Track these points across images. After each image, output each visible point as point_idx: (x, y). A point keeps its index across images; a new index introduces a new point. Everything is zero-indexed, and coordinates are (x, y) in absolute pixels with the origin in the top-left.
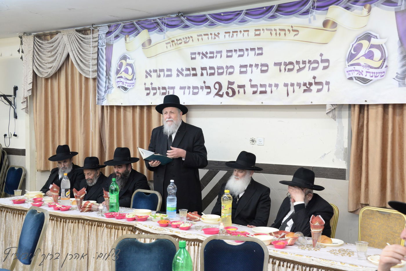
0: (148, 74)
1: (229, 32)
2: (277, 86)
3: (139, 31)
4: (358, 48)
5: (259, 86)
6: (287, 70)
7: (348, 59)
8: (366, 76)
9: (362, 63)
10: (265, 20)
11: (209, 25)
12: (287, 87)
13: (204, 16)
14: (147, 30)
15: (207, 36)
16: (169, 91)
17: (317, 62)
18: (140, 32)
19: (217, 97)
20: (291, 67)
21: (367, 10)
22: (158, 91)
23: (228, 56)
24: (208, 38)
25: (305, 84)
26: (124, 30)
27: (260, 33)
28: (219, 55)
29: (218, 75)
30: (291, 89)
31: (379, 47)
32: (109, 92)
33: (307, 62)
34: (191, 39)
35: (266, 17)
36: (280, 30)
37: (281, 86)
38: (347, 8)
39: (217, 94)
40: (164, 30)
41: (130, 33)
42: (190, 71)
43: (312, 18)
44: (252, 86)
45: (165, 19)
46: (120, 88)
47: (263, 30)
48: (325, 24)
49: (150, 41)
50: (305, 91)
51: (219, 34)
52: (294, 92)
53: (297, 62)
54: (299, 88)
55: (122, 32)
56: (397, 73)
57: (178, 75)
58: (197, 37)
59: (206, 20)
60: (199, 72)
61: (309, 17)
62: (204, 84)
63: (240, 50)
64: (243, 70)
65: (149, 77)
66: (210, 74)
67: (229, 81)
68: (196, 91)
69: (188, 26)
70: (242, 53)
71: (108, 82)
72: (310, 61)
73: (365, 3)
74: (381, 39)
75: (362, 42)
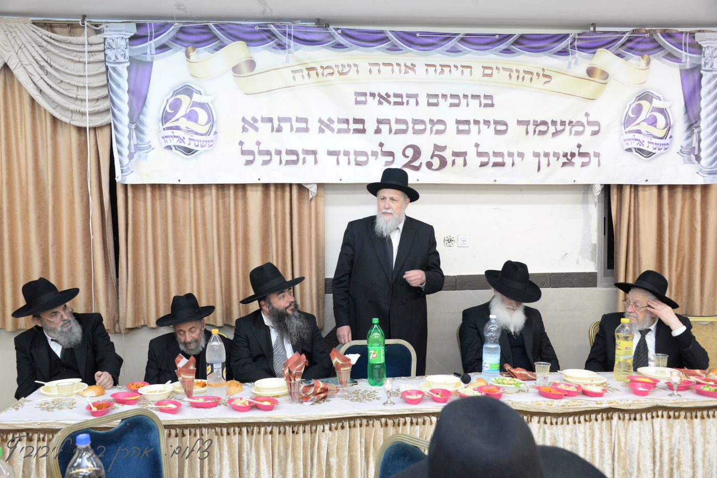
0: (249, 124)
1: (434, 66)
2: (521, 155)
3: (222, 42)
4: (638, 110)
5: (491, 154)
6: (537, 132)
7: (624, 124)
8: (648, 147)
9: (643, 131)
10: (496, 54)
11: (388, 49)
12: (539, 158)
13: (382, 32)
14: (245, 43)
15: (390, 68)
16: (304, 159)
17: (583, 125)
18: (227, 45)
20: (543, 128)
21: (646, 62)
22: (276, 158)
23: (429, 104)
24: (393, 71)
25: (565, 155)
26: (181, 36)
27: (492, 72)
28: (412, 101)
29: (413, 133)
30: (544, 161)
31: (662, 111)
32: (139, 157)
33: (567, 123)
34: (354, 69)
35: (495, 50)
36: (525, 72)
37: (529, 156)
38: (619, 55)
40: (289, 47)
41: (197, 44)
42: (348, 124)
43: (573, 61)
44: (480, 154)
45: (290, 27)
46: (171, 149)
47: (497, 68)
48: (591, 72)
49: (252, 64)
50: (564, 164)
51: (413, 65)
52: (548, 165)
53: (552, 121)
54: (557, 160)
55: (176, 39)
56: (681, 146)
57: (321, 131)
58: (369, 67)
59: (385, 39)
60: (371, 126)
61: (570, 59)
62: (381, 148)
63: (452, 96)
64: (462, 127)
65: (251, 130)
66: (397, 132)
67: (435, 145)
68: (362, 159)
69: (342, 45)
70: (456, 101)
71: (138, 138)
72: (572, 122)
73: (642, 52)
74: (665, 101)
75: (641, 102)
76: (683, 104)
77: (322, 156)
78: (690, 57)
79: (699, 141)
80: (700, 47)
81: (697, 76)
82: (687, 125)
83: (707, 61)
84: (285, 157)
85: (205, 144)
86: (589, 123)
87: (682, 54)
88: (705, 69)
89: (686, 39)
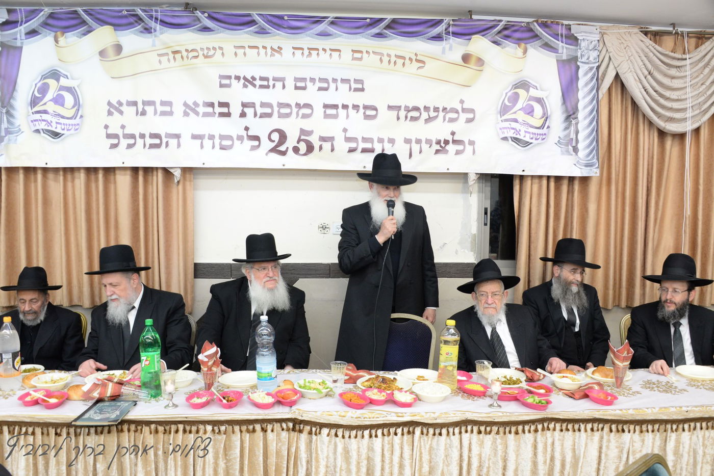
0: (114, 108)
1: (302, 49)
2: (392, 141)
3: (90, 27)
4: (515, 98)
5: (360, 140)
6: (409, 118)
7: (500, 112)
8: (525, 137)
9: (520, 120)
10: (367, 38)
11: (256, 32)
12: (411, 145)
13: (249, 15)
14: (112, 27)
15: (256, 51)
16: (167, 143)
17: (457, 112)
18: (94, 30)
19: (274, 155)
21: (522, 51)
22: (140, 142)
23: (297, 88)
24: (258, 54)
25: (438, 142)
26: (51, 21)
27: (362, 56)
28: (279, 85)
29: (279, 117)
30: (416, 148)
31: (540, 101)
32: (9, 140)
33: (441, 109)
34: (219, 52)
35: (367, 34)
36: (397, 56)
37: (400, 141)
38: (495, 42)
39: (274, 150)
40: (155, 31)
41: (66, 29)
42: (213, 107)
43: (447, 46)
44: (348, 140)
45: (157, 11)
46: (40, 132)
47: (367, 52)
48: (466, 58)
49: (119, 48)
50: (437, 152)
51: (280, 48)
52: (420, 152)
53: (425, 107)
54: (430, 147)
55: (45, 25)
57: (186, 114)
58: (235, 50)
59: (252, 23)
60: (236, 109)
61: (444, 44)
62: (246, 132)
63: (321, 80)
64: (329, 111)
65: (116, 113)
66: (263, 116)
67: (301, 129)
68: (226, 143)
69: (209, 28)
70: (325, 85)
71: (9, 122)
72: (446, 109)
73: (519, 41)
74: (542, 90)
75: (518, 91)
76: (560, 94)
77: (186, 139)
78: (566, 48)
79: (577, 132)
80: (576, 39)
81: (573, 68)
82: (565, 116)
83: (583, 54)
84: (149, 141)
85: (70, 127)
86: (464, 110)
87: (558, 44)
88: (582, 61)
89: (562, 29)
